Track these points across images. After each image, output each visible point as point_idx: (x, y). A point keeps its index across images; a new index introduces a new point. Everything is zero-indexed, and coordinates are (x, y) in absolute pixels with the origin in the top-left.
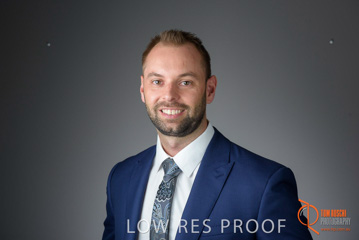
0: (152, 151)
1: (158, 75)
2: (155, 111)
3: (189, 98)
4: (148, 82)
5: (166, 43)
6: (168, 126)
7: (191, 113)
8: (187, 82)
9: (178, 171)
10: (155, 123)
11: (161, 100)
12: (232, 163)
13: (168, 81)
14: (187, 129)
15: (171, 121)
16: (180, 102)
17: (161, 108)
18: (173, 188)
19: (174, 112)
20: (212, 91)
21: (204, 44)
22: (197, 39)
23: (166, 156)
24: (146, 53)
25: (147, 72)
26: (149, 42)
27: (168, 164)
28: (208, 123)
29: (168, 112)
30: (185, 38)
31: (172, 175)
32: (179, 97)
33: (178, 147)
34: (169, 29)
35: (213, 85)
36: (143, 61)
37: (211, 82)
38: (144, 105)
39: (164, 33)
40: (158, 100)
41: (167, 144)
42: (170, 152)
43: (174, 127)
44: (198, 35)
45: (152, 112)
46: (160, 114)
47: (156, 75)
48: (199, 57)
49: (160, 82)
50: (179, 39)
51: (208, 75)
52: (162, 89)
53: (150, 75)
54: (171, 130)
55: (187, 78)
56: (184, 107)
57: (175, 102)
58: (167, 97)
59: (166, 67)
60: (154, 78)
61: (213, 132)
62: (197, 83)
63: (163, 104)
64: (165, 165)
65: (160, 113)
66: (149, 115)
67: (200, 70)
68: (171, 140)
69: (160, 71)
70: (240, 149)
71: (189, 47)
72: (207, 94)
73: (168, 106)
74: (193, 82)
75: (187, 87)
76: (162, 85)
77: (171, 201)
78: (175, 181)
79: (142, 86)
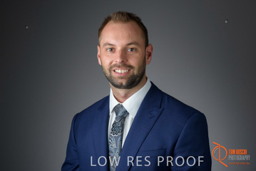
0: (106, 100)
1: (111, 45)
2: (110, 71)
3: (133, 61)
4: (103, 50)
5: (116, 21)
6: (120, 81)
7: (136, 72)
8: (132, 49)
9: (126, 113)
10: (110, 80)
11: (114, 63)
12: (162, 109)
13: (119, 49)
14: (133, 83)
15: (122, 78)
16: (128, 63)
17: (114, 69)
18: (123, 126)
19: (123, 71)
20: (150, 55)
21: (143, 21)
22: (138, 18)
23: (117, 103)
24: (101, 29)
25: (102, 43)
26: (103, 20)
27: (118, 108)
28: (147, 78)
29: (119, 71)
30: (130, 17)
31: (122, 116)
32: (127, 60)
33: (126, 97)
35: (150, 51)
36: (99, 35)
37: (149, 49)
38: (101, 67)
39: (114, 14)
40: (111, 63)
41: (118, 94)
42: (121, 99)
45: (108, 72)
46: (113, 74)
47: (110, 44)
48: (140, 31)
49: (112, 50)
50: (125, 18)
51: (147, 44)
52: (114, 55)
53: (105, 44)
54: (122, 84)
55: (132, 46)
56: (131, 67)
57: (124, 64)
58: (119, 60)
59: (117, 38)
60: (108, 46)
61: (151, 85)
62: (139, 49)
63: (115, 65)
64: (116, 109)
65: (113, 72)
66: (105, 74)
67: (141, 41)
68: (122, 92)
69: (112, 42)
70: (169, 97)
71: (132, 24)
72: (147, 57)
73: (119, 67)
74: (136, 49)
75: (132, 53)
76: (114, 52)
77: (122, 135)
78: (124, 120)
79: (99, 53)
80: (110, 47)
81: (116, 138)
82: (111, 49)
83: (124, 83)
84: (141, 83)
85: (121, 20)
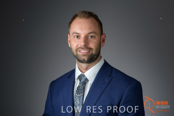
0: (73, 72)
1: (78, 33)
2: (76, 51)
3: (93, 45)
4: (72, 37)
5: (81, 17)
6: (83, 57)
7: (94, 52)
8: (92, 37)
9: (87, 80)
10: (76, 57)
11: (79, 46)
12: (111, 78)
13: (83, 36)
15: (84, 55)
16: (88, 46)
17: (79, 50)
18: (84, 89)
19: (85, 51)
20: (104, 41)
21: (99, 18)
22: (96, 15)
23: (80, 73)
24: (70, 23)
25: (71, 32)
26: (72, 17)
28: (101, 57)
29: (83, 51)
30: (90, 15)
31: (84, 82)
32: (88, 44)
33: (87, 69)
34: (82, 11)
35: (104, 38)
36: (69, 26)
37: (103, 37)
38: (71, 49)
39: (80, 13)
40: (78, 46)
41: (82, 67)
42: (83, 71)
43: (86, 58)
44: (96, 13)
45: (75, 52)
46: (79, 53)
47: (76, 33)
48: (97, 24)
51: (102, 33)
52: (79, 40)
53: (73, 33)
54: (84, 60)
56: (90, 49)
57: (86, 46)
58: (83, 44)
59: (81, 29)
60: (75, 35)
61: (104, 61)
62: (97, 37)
63: (80, 48)
64: (80, 77)
66: (73, 53)
67: (98, 30)
68: (84, 65)
69: (78, 31)
70: (116, 70)
71: (92, 19)
72: (101, 42)
73: (83, 49)
74: (94, 37)
75: (91, 39)
76: (79, 38)
77: (84, 95)
78: (85, 85)
79: (69, 39)
80: (77, 35)
81: (79, 97)
82: (78, 37)
83: (86, 59)
84: (97, 60)
85: (84, 17)
